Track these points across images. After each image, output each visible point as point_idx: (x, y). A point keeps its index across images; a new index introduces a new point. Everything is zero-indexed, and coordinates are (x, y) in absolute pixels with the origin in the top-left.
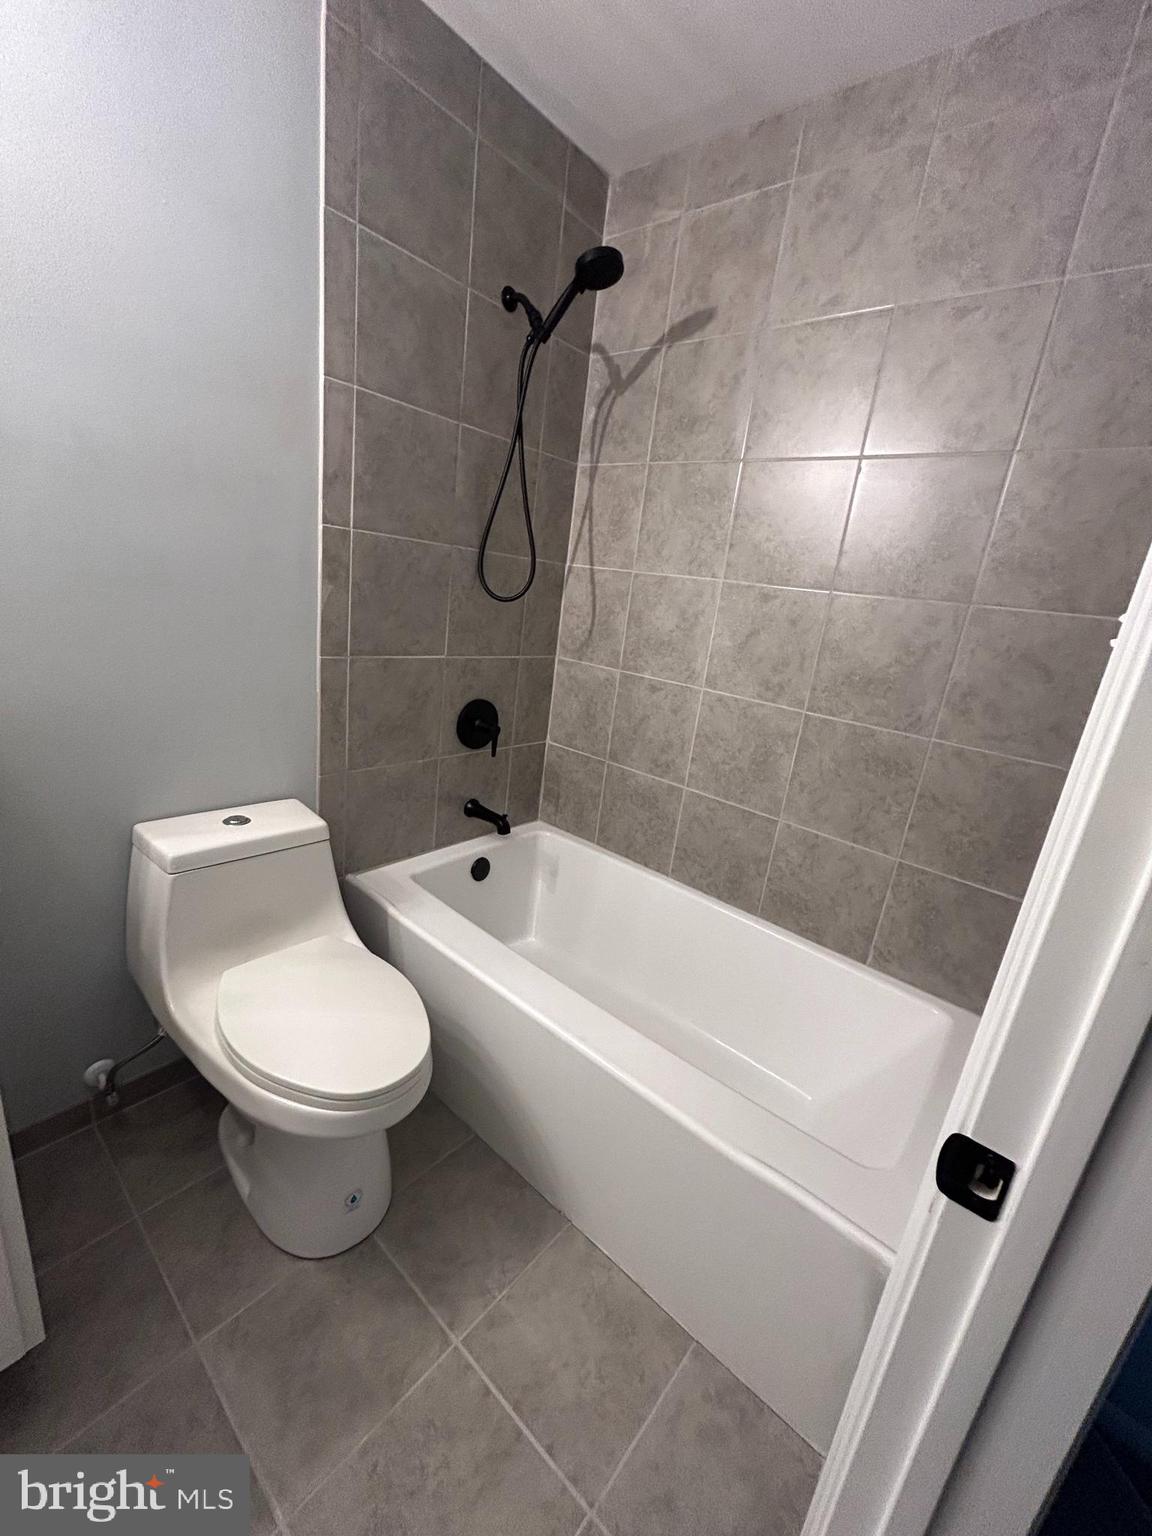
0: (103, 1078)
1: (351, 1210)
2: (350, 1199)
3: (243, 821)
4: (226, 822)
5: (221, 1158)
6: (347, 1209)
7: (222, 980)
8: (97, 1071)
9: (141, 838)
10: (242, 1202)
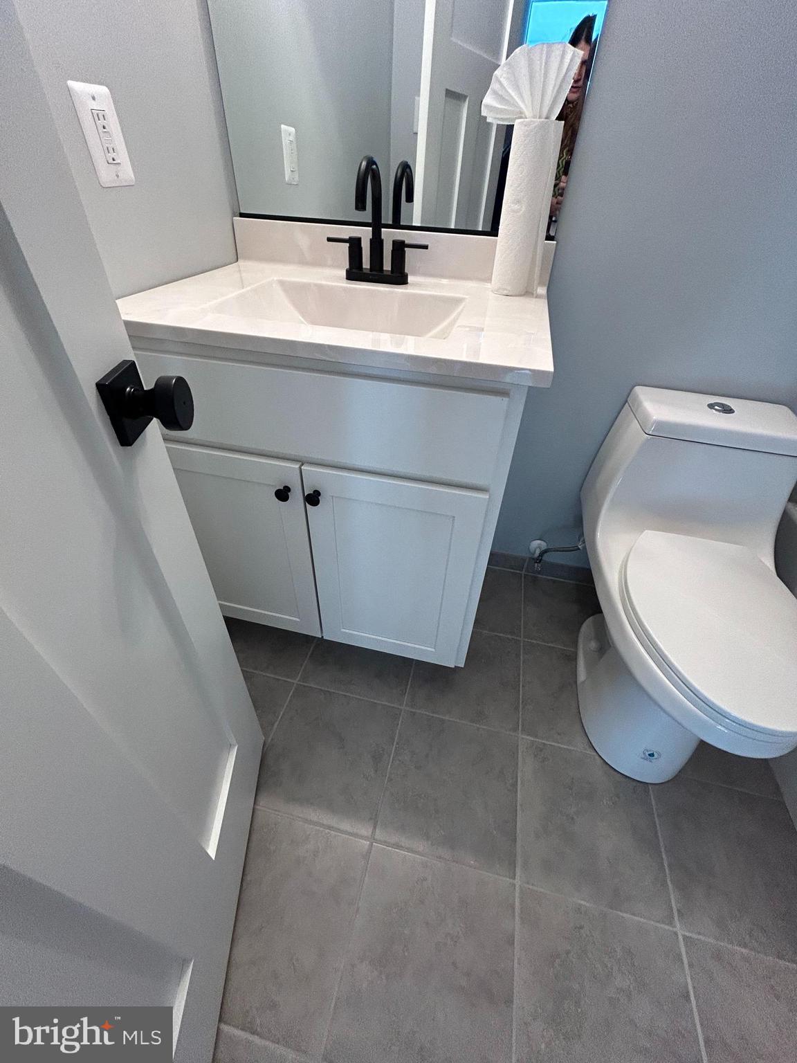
0: (538, 552)
1: (646, 759)
2: (649, 753)
3: (727, 410)
4: (711, 406)
5: (575, 643)
6: (643, 756)
7: (642, 536)
8: (537, 545)
9: (636, 399)
10: (576, 682)
